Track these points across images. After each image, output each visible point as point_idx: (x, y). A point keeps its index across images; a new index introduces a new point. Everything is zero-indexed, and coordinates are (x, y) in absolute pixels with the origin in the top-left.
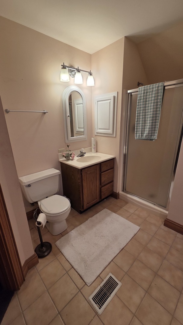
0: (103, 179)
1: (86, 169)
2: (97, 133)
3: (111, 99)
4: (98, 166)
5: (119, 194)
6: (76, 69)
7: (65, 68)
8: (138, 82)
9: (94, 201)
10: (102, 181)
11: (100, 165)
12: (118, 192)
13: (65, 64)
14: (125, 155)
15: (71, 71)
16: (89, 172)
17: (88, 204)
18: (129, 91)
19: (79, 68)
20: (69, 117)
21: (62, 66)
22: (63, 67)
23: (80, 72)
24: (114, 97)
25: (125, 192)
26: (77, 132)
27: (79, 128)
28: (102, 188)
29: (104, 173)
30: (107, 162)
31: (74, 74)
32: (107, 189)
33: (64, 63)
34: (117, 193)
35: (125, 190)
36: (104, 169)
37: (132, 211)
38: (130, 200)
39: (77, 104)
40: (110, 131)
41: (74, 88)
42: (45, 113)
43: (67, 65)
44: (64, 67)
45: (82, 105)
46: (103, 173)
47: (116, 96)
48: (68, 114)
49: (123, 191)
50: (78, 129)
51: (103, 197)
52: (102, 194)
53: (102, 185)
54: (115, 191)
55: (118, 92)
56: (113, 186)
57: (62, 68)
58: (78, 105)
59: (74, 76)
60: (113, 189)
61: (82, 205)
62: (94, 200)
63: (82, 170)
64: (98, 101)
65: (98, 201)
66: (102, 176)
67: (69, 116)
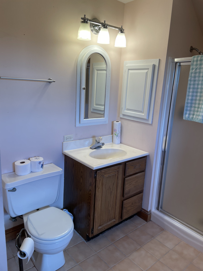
0: (128, 187)
1: (103, 171)
2: (124, 115)
3: (148, 69)
4: (121, 167)
5: (151, 213)
6: (102, 24)
7: (87, 22)
8: (192, 47)
9: (111, 222)
10: (126, 190)
11: (125, 165)
12: (149, 210)
13: (87, 17)
14: (164, 152)
15: (94, 26)
16: (106, 176)
17: (100, 226)
18: (176, 60)
19: (106, 23)
20: (84, 91)
21: (82, 18)
22: (83, 20)
23: (106, 28)
24: (154, 66)
25: (161, 212)
26: (94, 109)
27: (97, 105)
28: (125, 202)
29: (130, 177)
30: (135, 161)
31: (98, 29)
32: (132, 204)
33: (85, 15)
34: (147, 212)
35: (161, 208)
36: (130, 171)
37: (169, 245)
38: (169, 225)
39: (97, 70)
40: (143, 114)
41: (96, 49)
42: (50, 82)
43: (89, 18)
44: (85, 21)
45: (105, 72)
46: (128, 178)
47: (157, 65)
48: (84, 86)
49: (158, 209)
50: (95, 106)
51: (125, 217)
52: (124, 211)
53: (126, 196)
54: (144, 207)
55: (160, 60)
56: (142, 199)
57: (82, 22)
58: (99, 72)
59: (97, 32)
60: (142, 203)
61: (91, 227)
62: (110, 220)
63: (97, 172)
64: (129, 69)
65: (117, 222)
66: (126, 183)
67: (84, 89)
